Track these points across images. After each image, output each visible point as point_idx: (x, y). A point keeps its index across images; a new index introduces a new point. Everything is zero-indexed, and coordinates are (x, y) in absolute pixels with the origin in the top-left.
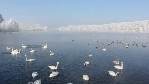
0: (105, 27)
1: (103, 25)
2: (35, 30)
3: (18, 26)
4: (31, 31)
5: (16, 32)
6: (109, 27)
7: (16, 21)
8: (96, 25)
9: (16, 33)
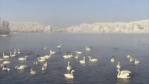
0: (133, 26)
1: (131, 23)
2: (33, 32)
3: (8, 25)
4: (28, 32)
5: (5, 34)
6: (140, 26)
7: (5, 20)
8: (121, 23)
9: (5, 36)
